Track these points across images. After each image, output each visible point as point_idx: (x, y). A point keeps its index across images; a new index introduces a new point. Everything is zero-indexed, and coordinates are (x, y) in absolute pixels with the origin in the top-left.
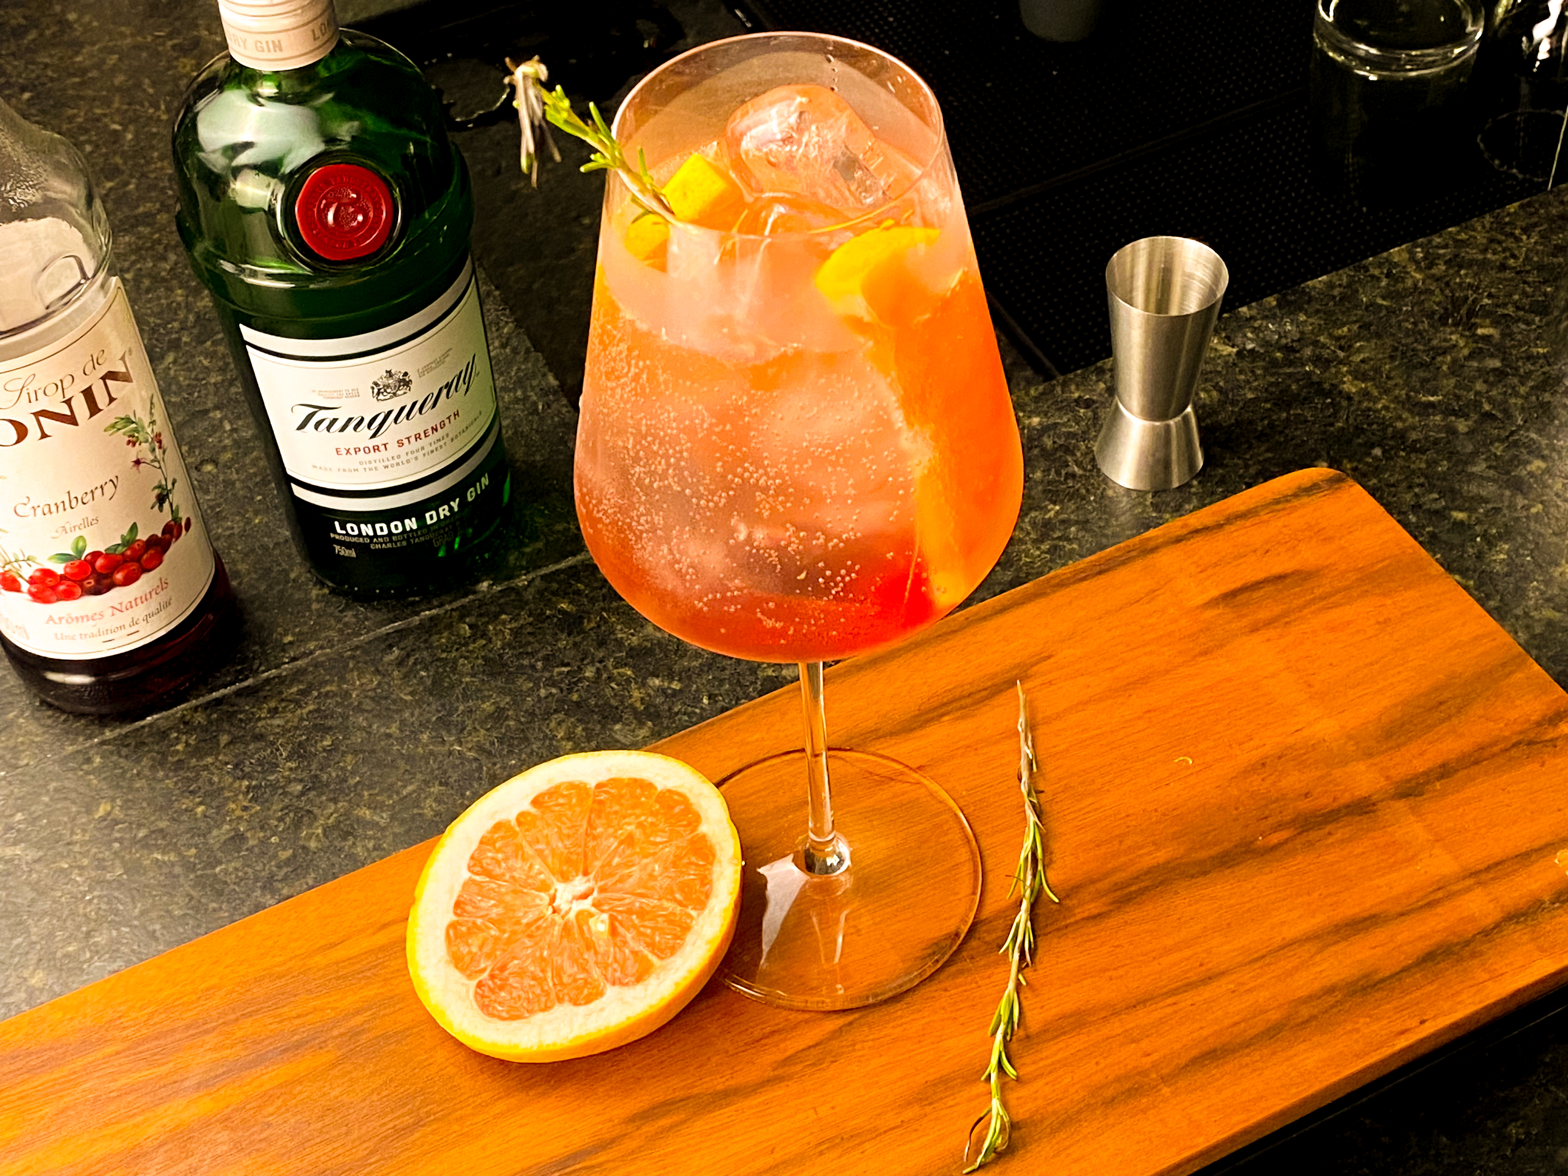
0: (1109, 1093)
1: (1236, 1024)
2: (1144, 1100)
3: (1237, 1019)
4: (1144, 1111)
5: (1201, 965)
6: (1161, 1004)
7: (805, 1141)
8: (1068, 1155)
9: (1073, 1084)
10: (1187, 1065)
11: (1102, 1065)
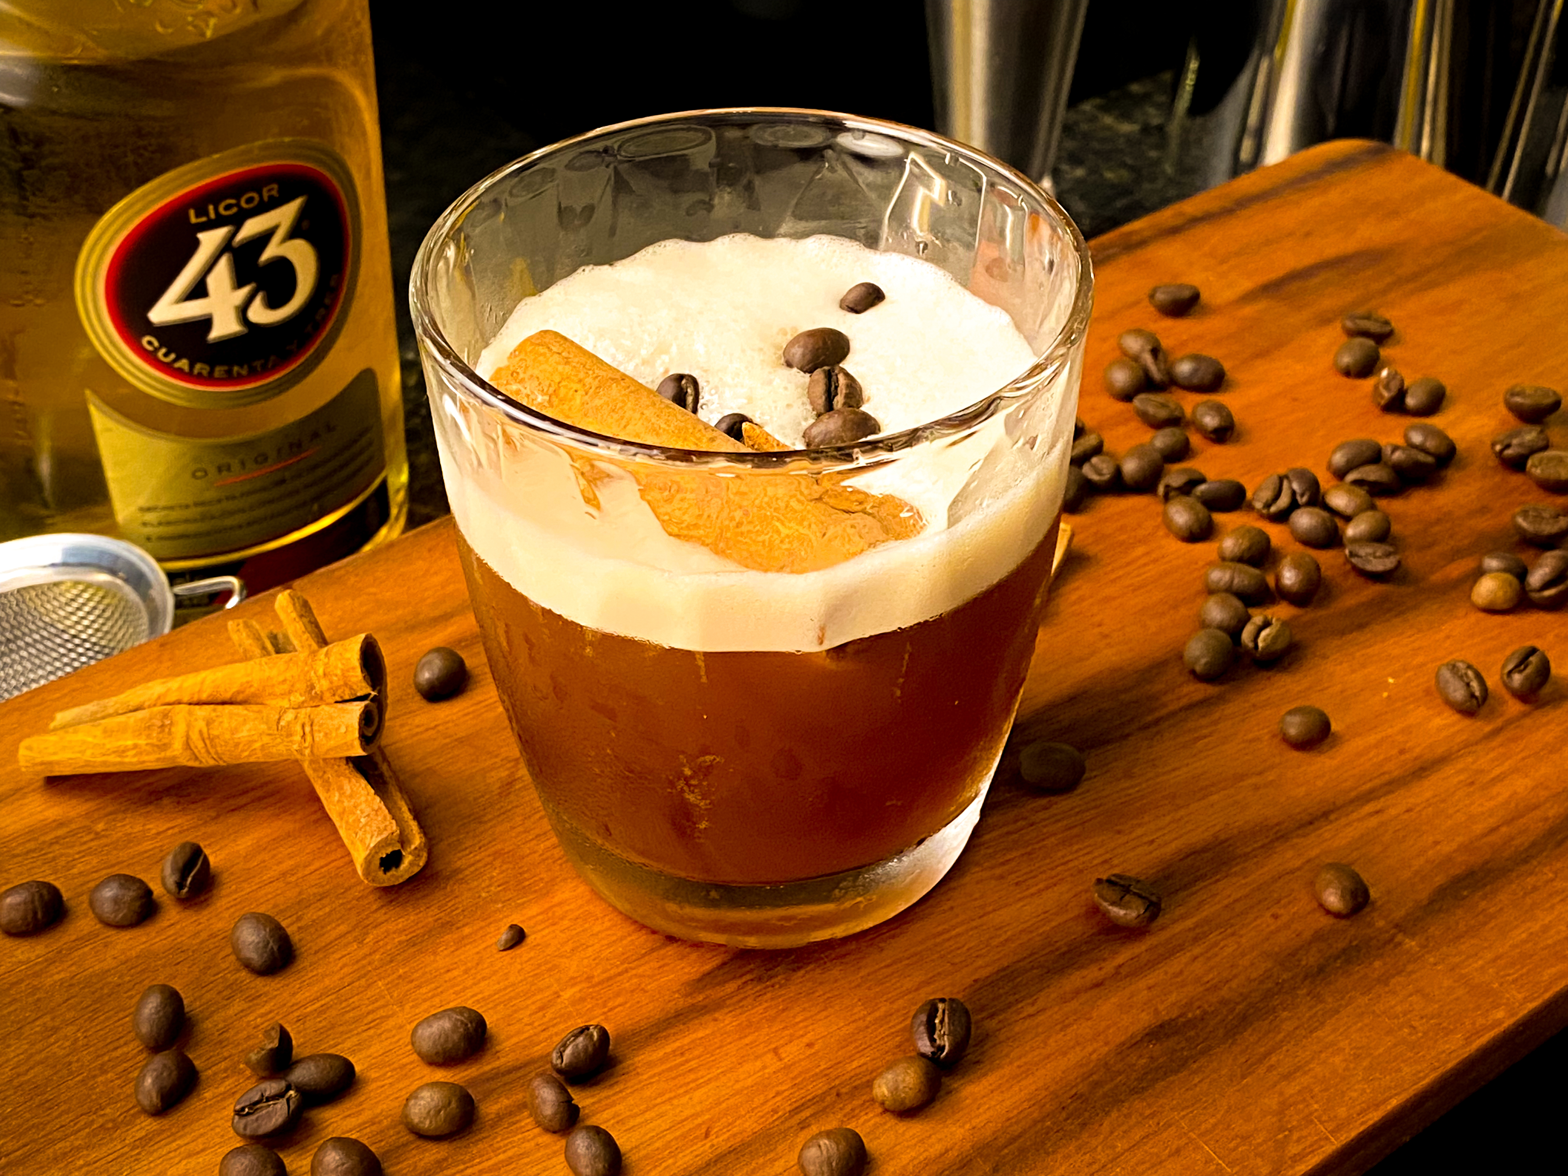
0: (1311, 959)
1: (1493, 830)
2: (1377, 964)
3: (1492, 822)
4: (1384, 980)
5: (1402, 752)
6: (1355, 816)
7: (768, 1107)
8: (1271, 1068)
9: (1243, 955)
10: (1431, 902)
11: (1284, 919)
